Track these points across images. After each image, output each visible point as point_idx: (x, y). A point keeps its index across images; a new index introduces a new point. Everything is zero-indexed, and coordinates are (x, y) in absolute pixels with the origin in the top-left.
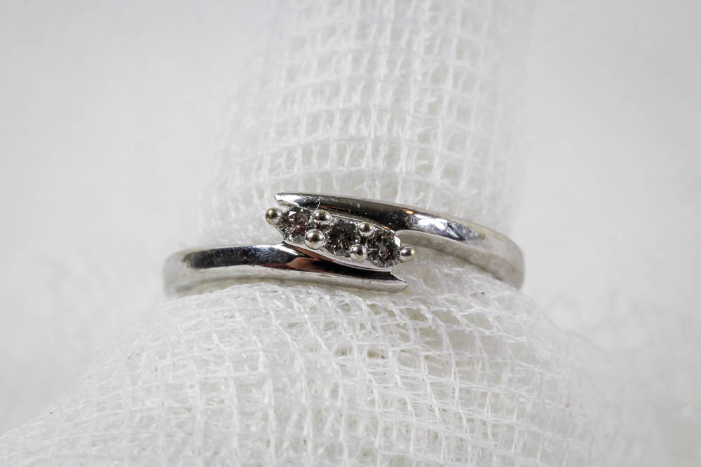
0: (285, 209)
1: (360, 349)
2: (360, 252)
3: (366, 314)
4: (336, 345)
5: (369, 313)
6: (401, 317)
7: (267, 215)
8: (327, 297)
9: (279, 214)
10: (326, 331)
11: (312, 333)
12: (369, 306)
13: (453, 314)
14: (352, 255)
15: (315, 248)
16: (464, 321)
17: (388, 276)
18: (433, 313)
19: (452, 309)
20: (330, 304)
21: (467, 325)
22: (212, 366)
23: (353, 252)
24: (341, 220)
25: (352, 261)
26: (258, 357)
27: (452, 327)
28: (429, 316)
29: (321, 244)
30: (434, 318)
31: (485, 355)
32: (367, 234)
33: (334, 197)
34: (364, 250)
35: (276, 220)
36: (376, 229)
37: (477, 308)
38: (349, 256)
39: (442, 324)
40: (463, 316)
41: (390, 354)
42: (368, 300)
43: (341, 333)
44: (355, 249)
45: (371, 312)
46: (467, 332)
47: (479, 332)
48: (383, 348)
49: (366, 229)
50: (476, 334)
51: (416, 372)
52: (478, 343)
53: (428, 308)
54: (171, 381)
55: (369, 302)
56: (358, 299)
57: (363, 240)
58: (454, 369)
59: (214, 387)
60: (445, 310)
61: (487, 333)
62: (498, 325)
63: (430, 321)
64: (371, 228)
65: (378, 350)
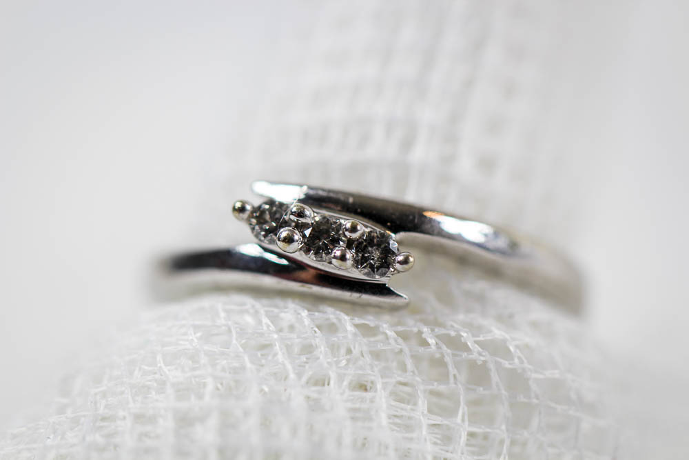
0: (257, 203)
1: (341, 378)
2: (343, 258)
3: (350, 336)
4: (311, 373)
5: (355, 334)
6: (396, 341)
7: (234, 209)
8: (305, 313)
9: (248, 207)
10: (300, 355)
11: (280, 357)
12: (356, 326)
13: (463, 340)
14: (334, 261)
15: (291, 251)
16: (476, 348)
17: (382, 290)
18: (438, 337)
19: (462, 334)
20: (307, 322)
21: (480, 354)
22: (153, 394)
23: (335, 257)
24: (324, 218)
25: (335, 268)
26: (205, 385)
27: (461, 356)
28: (432, 341)
29: (295, 246)
30: (437, 344)
31: (503, 392)
32: (355, 236)
33: (323, 190)
34: (349, 256)
35: (246, 215)
36: (368, 230)
37: (498, 333)
38: (330, 263)
39: (449, 351)
40: (476, 342)
41: (379, 386)
42: (356, 319)
43: (318, 358)
44: (338, 253)
45: (358, 333)
46: (480, 363)
47: (496, 362)
48: (373, 378)
49: (354, 229)
50: (492, 366)
51: (412, 410)
52: (495, 377)
53: (433, 330)
54: (102, 410)
55: (358, 321)
56: (346, 318)
57: (350, 244)
58: (463, 409)
59: (152, 420)
60: (453, 334)
61: (506, 364)
62: (520, 355)
63: (433, 347)
64: (359, 227)
65: (367, 381)
